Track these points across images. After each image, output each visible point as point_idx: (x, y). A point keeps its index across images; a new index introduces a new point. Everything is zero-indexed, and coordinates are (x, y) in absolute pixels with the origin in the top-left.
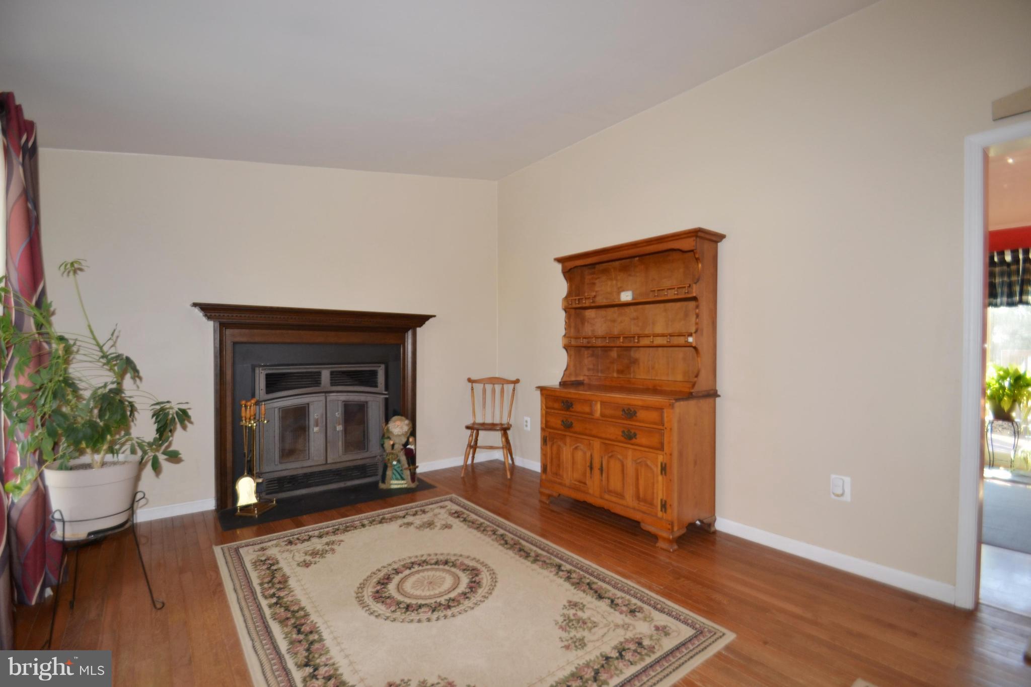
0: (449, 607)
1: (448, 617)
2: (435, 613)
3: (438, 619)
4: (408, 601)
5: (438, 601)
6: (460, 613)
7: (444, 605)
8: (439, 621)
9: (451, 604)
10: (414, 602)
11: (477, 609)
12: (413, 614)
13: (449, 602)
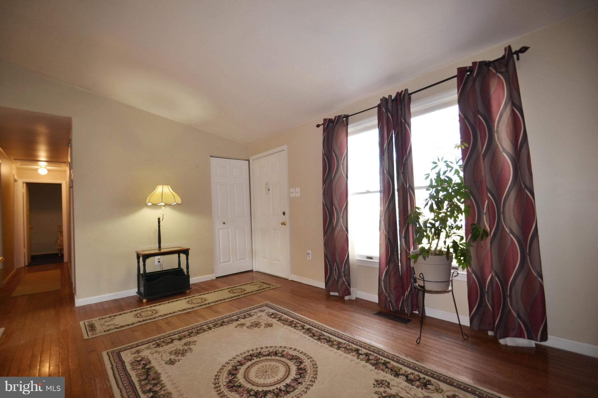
0: (251, 355)
1: (251, 350)
2: (259, 352)
3: (257, 349)
4: (277, 358)
5: (258, 358)
6: (244, 352)
7: (254, 356)
8: (256, 348)
9: (250, 357)
10: (273, 357)
11: (234, 356)
12: (272, 350)
13: (251, 358)
